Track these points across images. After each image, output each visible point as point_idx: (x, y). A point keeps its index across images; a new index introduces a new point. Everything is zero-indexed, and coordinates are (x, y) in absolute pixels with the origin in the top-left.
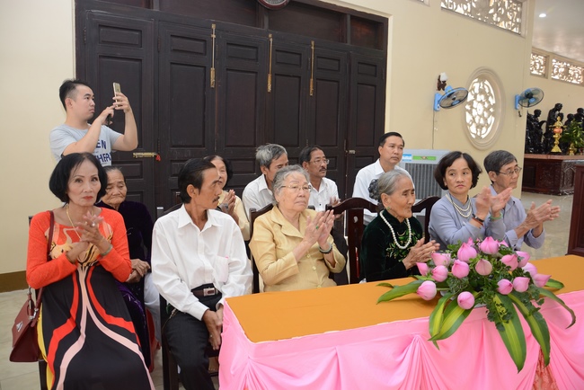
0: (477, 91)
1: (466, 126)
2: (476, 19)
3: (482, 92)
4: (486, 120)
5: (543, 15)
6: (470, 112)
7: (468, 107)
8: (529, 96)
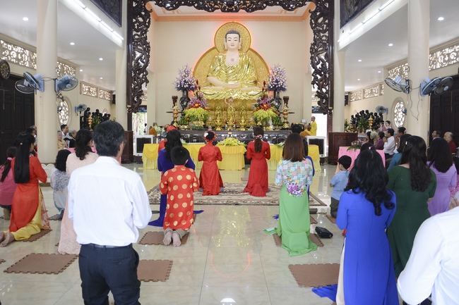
0: (62, 105)
4: (65, 117)
6: (60, 114)
8: (81, 107)
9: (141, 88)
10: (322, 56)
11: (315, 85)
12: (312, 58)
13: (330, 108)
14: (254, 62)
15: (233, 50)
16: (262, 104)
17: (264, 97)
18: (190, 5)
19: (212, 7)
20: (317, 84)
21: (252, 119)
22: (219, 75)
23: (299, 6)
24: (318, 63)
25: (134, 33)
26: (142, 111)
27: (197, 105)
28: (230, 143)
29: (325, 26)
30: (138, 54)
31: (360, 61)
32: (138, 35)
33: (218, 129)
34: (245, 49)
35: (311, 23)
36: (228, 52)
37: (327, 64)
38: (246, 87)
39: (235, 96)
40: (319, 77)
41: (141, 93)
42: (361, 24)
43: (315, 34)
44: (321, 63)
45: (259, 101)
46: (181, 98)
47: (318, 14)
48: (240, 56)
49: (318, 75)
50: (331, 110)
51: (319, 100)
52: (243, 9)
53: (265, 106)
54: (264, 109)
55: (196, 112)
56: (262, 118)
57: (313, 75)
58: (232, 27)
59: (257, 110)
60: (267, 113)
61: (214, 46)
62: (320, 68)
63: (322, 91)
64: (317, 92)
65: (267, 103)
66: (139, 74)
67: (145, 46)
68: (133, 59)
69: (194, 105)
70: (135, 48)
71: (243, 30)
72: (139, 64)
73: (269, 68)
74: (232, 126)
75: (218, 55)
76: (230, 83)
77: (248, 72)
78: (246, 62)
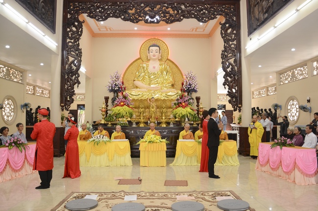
0: (6, 103)
1: (3, 117)
2: (5, 79)
3: (8, 104)
4: (10, 114)
5: (30, 75)
6: (4, 111)
7: (3, 109)
8: (26, 105)
9: (73, 88)
10: (232, 61)
11: (226, 86)
12: (223, 63)
13: (239, 106)
14: (171, 69)
15: (154, 60)
16: (181, 103)
17: (182, 97)
18: (117, 17)
19: (136, 19)
20: (228, 85)
21: (172, 116)
22: (143, 80)
23: (211, 19)
24: (228, 67)
25: (68, 40)
26: (81, 109)
27: (122, 104)
28: (152, 140)
29: (233, 36)
30: (71, 59)
31: (260, 66)
32: (71, 42)
33: (142, 125)
34: (164, 59)
35: (222, 33)
36: (151, 61)
37: (236, 68)
38: (166, 89)
39: (156, 96)
40: (229, 79)
41: (73, 93)
42: (273, 28)
43: (225, 42)
44: (231, 66)
45: (178, 100)
46: (113, 99)
47: (227, 25)
48: (160, 65)
49: (228, 77)
50: (240, 107)
51: (230, 98)
52: (163, 20)
53: (183, 104)
54: (183, 107)
55: (122, 110)
56: (181, 115)
57: (224, 77)
58: (153, 42)
59: (176, 108)
60: (185, 111)
61: (139, 57)
62: (230, 71)
63: (232, 91)
64: (228, 92)
65: (185, 102)
66: (72, 76)
67: (77, 52)
68: (66, 63)
69: (120, 103)
70: (69, 54)
71: (163, 44)
72: (71, 67)
73: (184, 74)
74: (154, 123)
75: (142, 64)
76: (152, 86)
77: (167, 77)
78: (165, 69)
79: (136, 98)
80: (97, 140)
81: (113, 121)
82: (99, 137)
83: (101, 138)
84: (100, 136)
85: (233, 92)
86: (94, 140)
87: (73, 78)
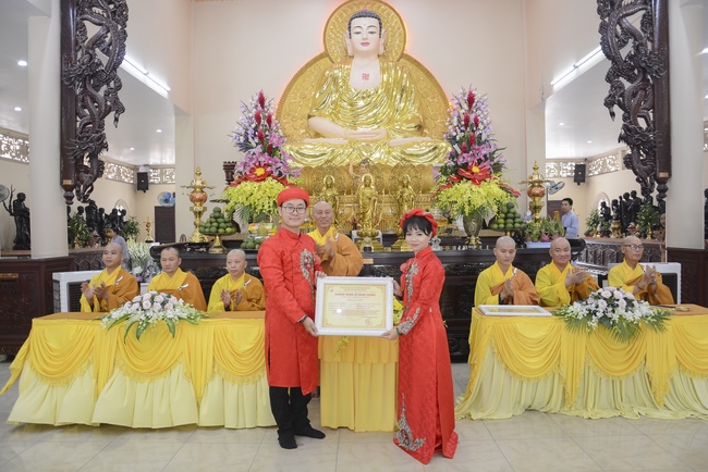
9: (102, 126)
10: (635, 21)
11: (616, 108)
12: (603, 28)
13: (662, 175)
15: (365, 55)
16: (466, 166)
20: (621, 106)
27: (260, 172)
30: (92, 30)
36: (356, 61)
37: (649, 45)
38: (400, 137)
39: (374, 158)
40: (627, 85)
41: (100, 144)
44: (631, 41)
48: (383, 70)
49: (621, 79)
50: (662, 182)
51: (629, 152)
53: (475, 169)
54: (474, 181)
55: (257, 195)
56: (467, 210)
57: (608, 79)
58: (362, 8)
59: (450, 184)
60: (484, 193)
61: (322, 50)
62: (630, 57)
63: (637, 124)
64: (625, 127)
65: (480, 161)
66: (97, 88)
67: (112, 6)
68: (77, 42)
69: (252, 170)
70: (83, 13)
71: (388, 14)
72: (92, 57)
73: (449, 97)
74: (373, 236)
75: (331, 69)
76: (360, 129)
77: (402, 105)
78: (398, 82)
79: (314, 163)
80: (141, 316)
81: (226, 234)
82: (146, 304)
83: (158, 306)
84: (152, 300)
85: (641, 128)
86: (126, 317)
87: (101, 93)
